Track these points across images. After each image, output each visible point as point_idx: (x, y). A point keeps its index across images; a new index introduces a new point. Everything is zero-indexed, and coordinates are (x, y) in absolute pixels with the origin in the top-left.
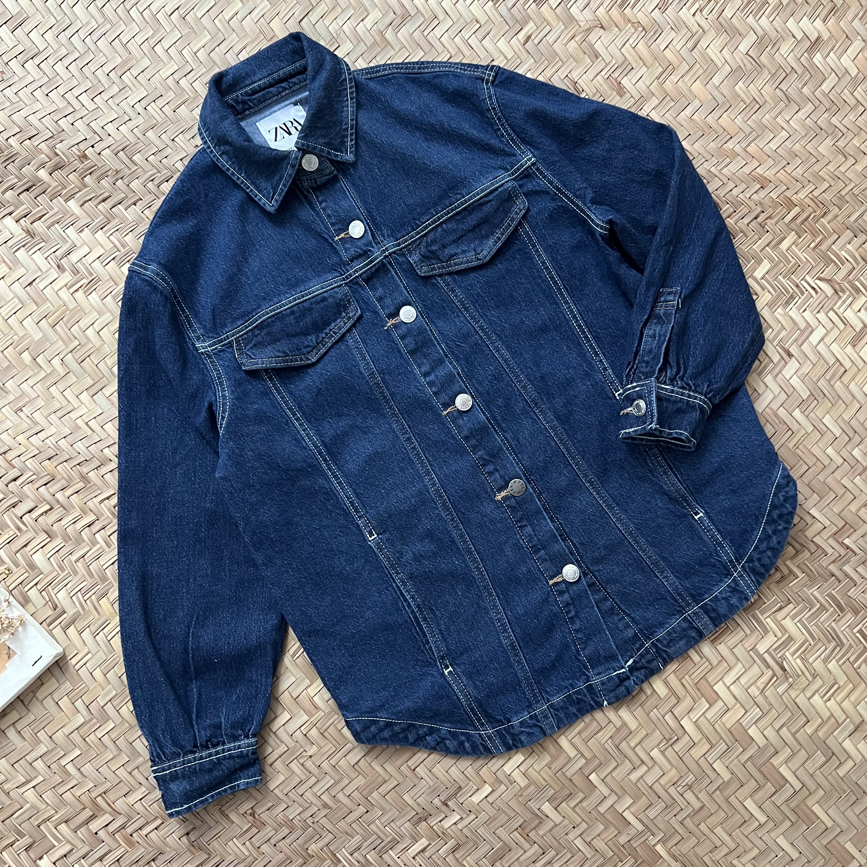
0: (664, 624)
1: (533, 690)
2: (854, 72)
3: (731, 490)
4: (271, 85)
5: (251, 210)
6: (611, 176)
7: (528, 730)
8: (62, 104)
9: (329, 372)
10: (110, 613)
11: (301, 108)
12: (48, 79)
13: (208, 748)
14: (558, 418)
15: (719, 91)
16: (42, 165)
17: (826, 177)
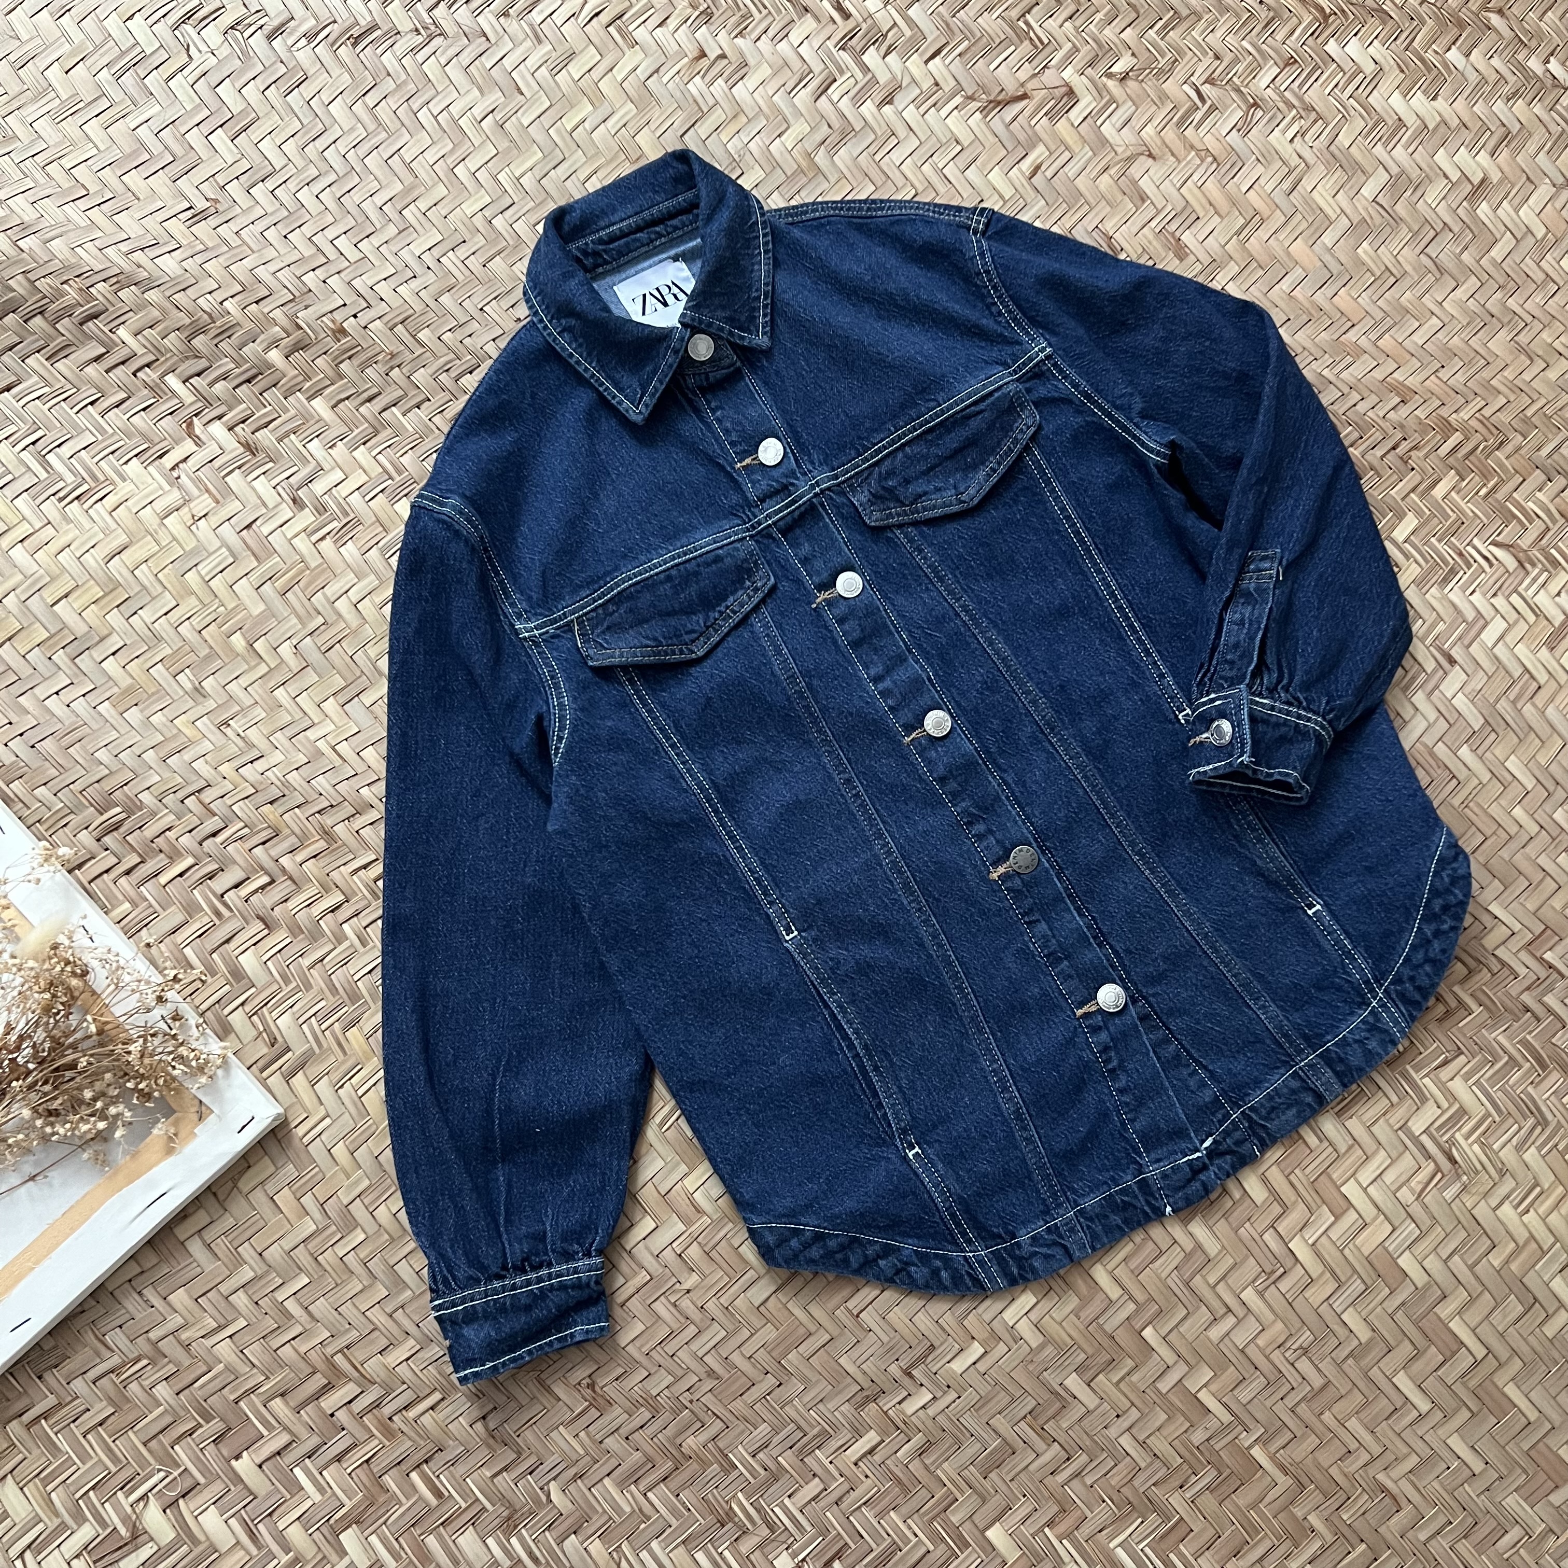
0: (1261, 1082)
1: (1052, 1186)
2: (1540, 232)
3: (1366, 867)
4: (639, 229)
5: (603, 420)
6: (1168, 378)
7: (1044, 1250)
8: (308, 251)
9: (724, 672)
10: (364, 1052)
11: (683, 265)
12: (286, 213)
13: (525, 1272)
14: (1088, 752)
15: (1333, 256)
16: (274, 343)
17: (1502, 388)
